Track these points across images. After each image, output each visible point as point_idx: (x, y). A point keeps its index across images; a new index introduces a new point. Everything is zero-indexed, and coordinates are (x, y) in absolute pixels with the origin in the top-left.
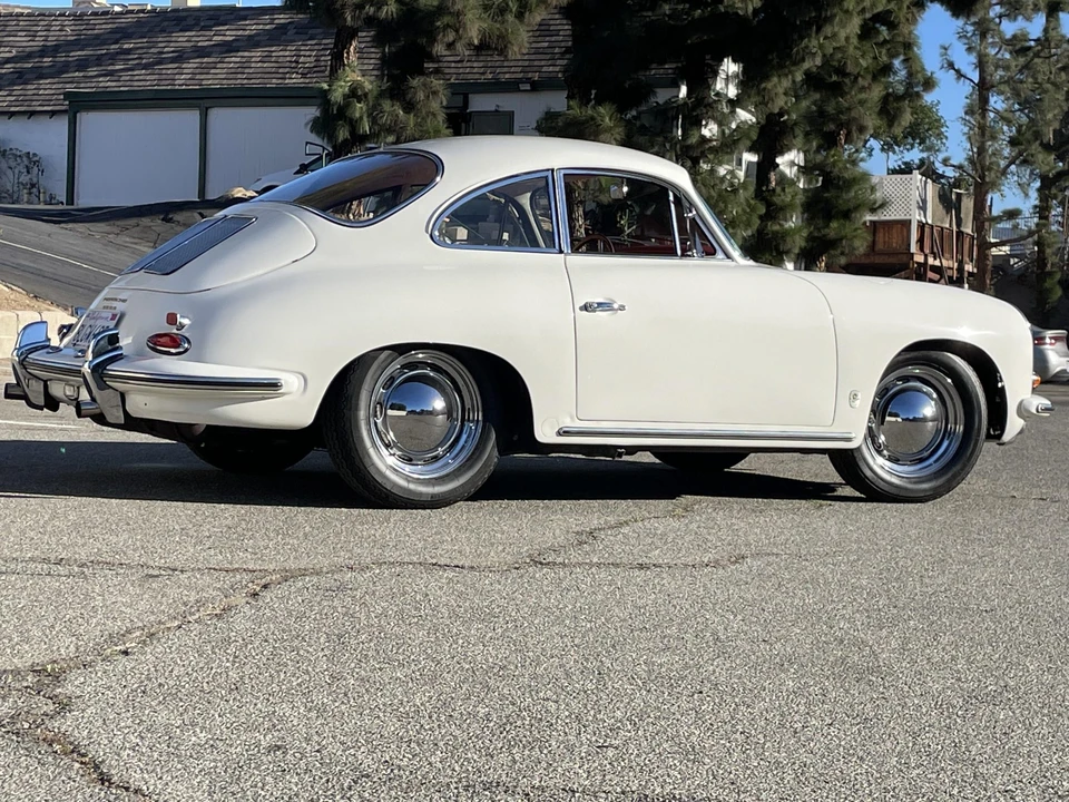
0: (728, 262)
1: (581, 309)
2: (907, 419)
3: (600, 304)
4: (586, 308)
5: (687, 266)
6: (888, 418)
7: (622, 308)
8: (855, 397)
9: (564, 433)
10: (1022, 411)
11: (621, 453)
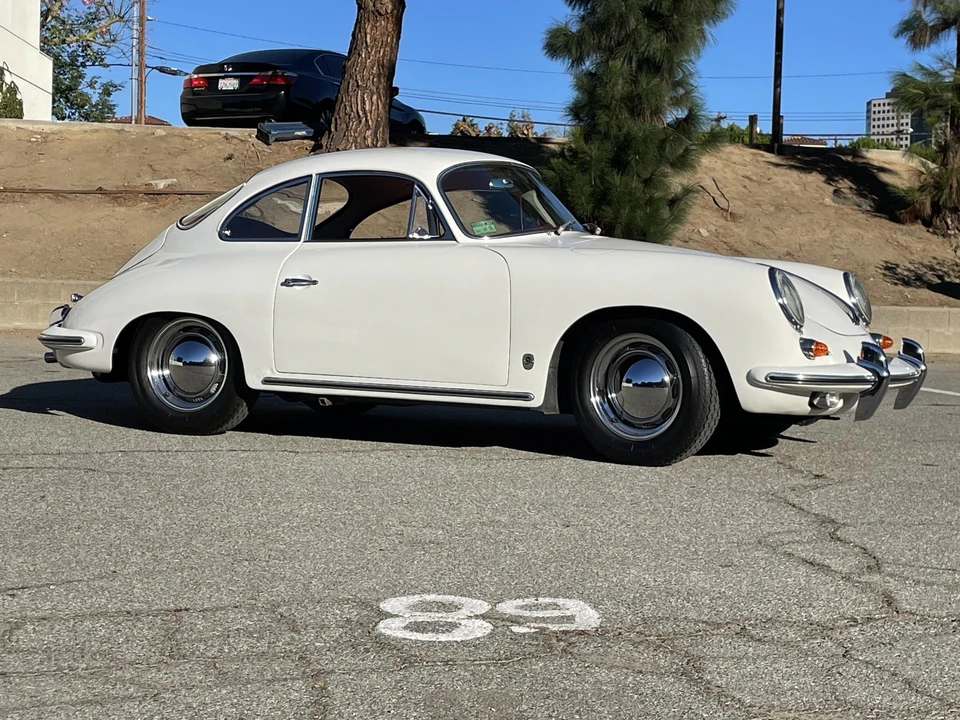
0: (454, 242)
1: (282, 284)
2: (636, 385)
3: (294, 280)
4: (286, 283)
5: (413, 246)
6: (624, 384)
7: (315, 282)
8: (528, 361)
9: (267, 381)
10: (751, 380)
11: (323, 401)
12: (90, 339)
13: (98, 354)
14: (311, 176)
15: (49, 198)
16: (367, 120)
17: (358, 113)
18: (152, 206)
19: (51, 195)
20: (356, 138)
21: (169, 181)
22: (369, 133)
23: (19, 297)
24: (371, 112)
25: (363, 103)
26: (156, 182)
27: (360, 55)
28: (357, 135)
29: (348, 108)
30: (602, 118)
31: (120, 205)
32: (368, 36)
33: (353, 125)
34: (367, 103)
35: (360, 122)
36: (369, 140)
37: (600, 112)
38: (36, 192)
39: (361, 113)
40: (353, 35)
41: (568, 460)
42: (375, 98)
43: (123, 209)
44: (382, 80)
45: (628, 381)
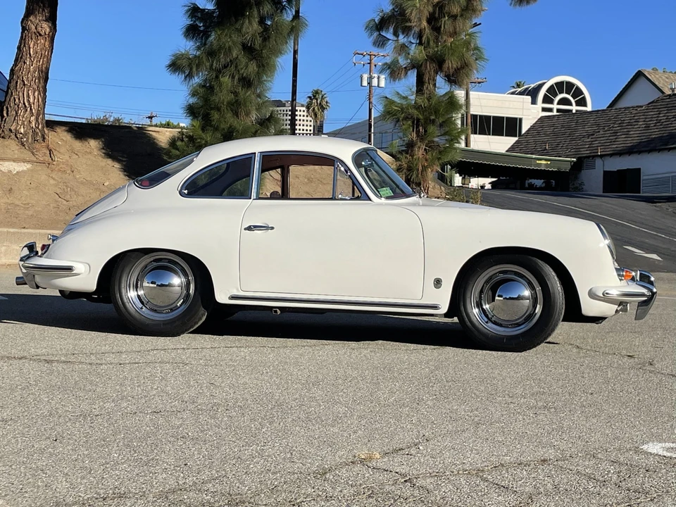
0: (370, 202)
1: (245, 229)
2: (506, 298)
3: (255, 227)
4: (249, 228)
5: (338, 204)
6: (497, 298)
7: (272, 228)
8: (438, 283)
9: (233, 298)
10: (592, 295)
11: (276, 312)
12: (79, 267)
13: (86, 279)
14: (255, 153)
16: (31, 109)
17: (24, 104)
20: (24, 121)
22: (33, 118)
24: (34, 104)
25: (28, 96)
27: (25, 63)
28: (24, 119)
29: (17, 100)
30: (215, 116)
32: (32, 50)
33: (21, 112)
34: (31, 97)
35: (27, 110)
36: (33, 123)
37: (212, 112)
39: (27, 104)
40: (19, 48)
41: (449, 349)
42: (36, 93)
44: (41, 81)
45: (499, 296)
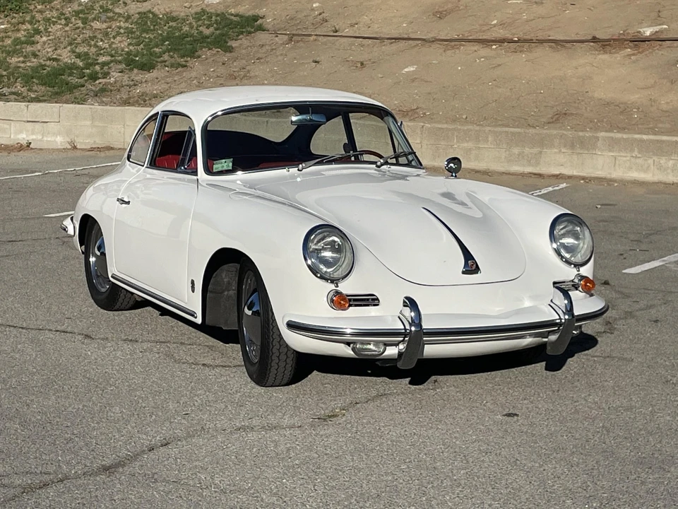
4: (119, 201)
7: (129, 202)
8: (193, 285)
9: (113, 277)
14: (159, 113)
15: (551, 47)
18: (633, 52)
19: (553, 44)
21: (657, 28)
23: (458, 142)
26: (645, 29)
31: (605, 52)
38: (541, 42)
43: (605, 57)
